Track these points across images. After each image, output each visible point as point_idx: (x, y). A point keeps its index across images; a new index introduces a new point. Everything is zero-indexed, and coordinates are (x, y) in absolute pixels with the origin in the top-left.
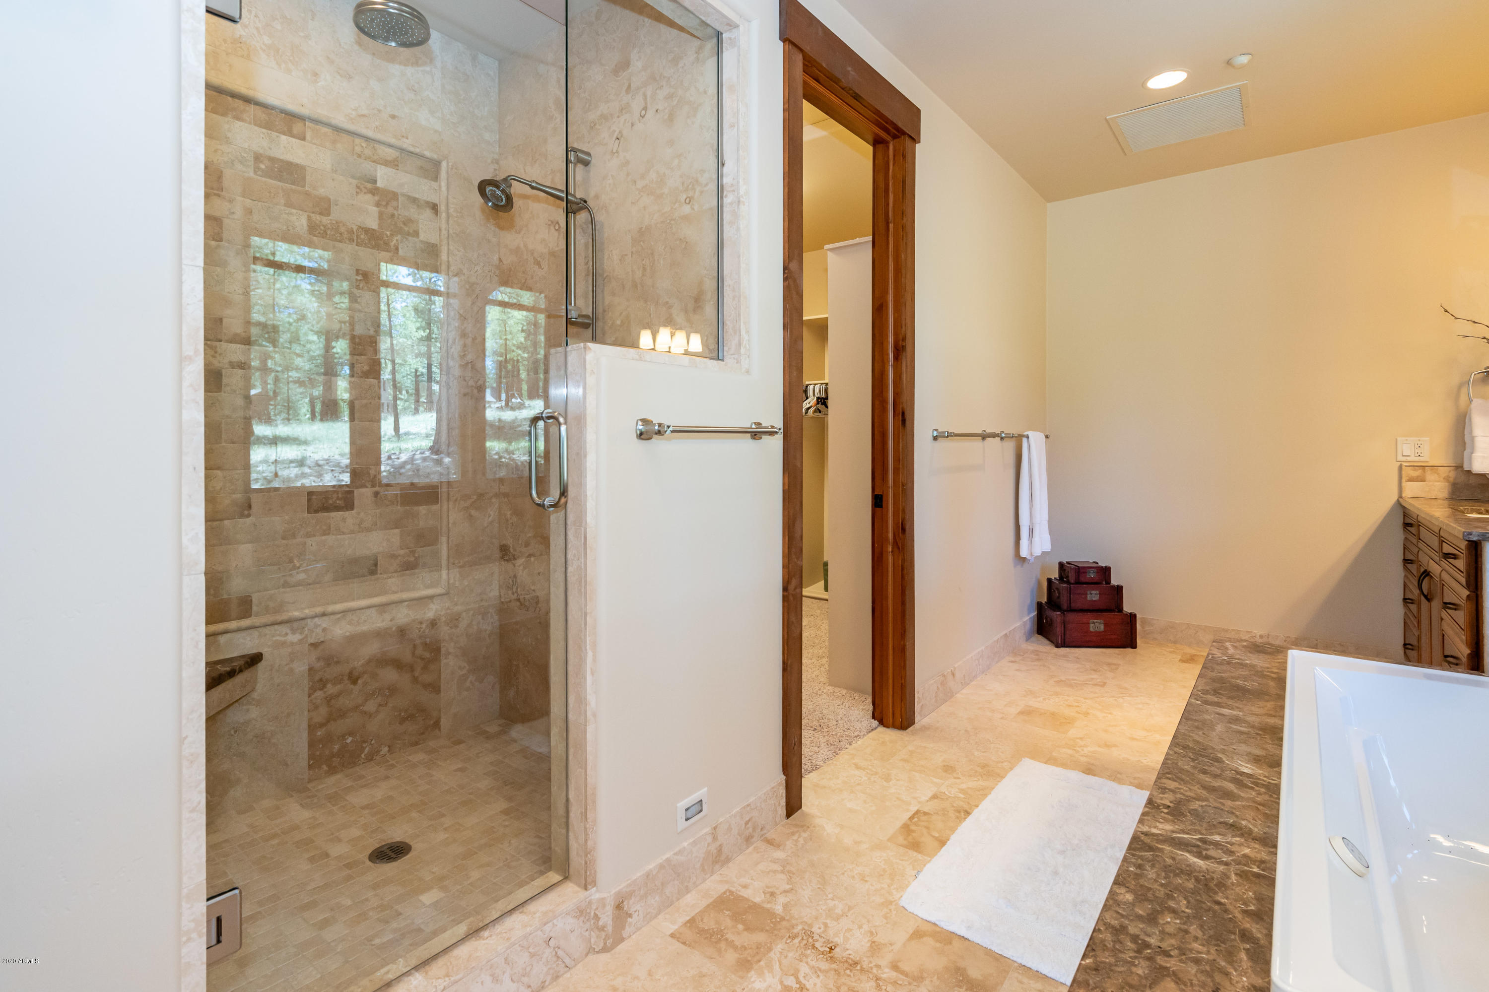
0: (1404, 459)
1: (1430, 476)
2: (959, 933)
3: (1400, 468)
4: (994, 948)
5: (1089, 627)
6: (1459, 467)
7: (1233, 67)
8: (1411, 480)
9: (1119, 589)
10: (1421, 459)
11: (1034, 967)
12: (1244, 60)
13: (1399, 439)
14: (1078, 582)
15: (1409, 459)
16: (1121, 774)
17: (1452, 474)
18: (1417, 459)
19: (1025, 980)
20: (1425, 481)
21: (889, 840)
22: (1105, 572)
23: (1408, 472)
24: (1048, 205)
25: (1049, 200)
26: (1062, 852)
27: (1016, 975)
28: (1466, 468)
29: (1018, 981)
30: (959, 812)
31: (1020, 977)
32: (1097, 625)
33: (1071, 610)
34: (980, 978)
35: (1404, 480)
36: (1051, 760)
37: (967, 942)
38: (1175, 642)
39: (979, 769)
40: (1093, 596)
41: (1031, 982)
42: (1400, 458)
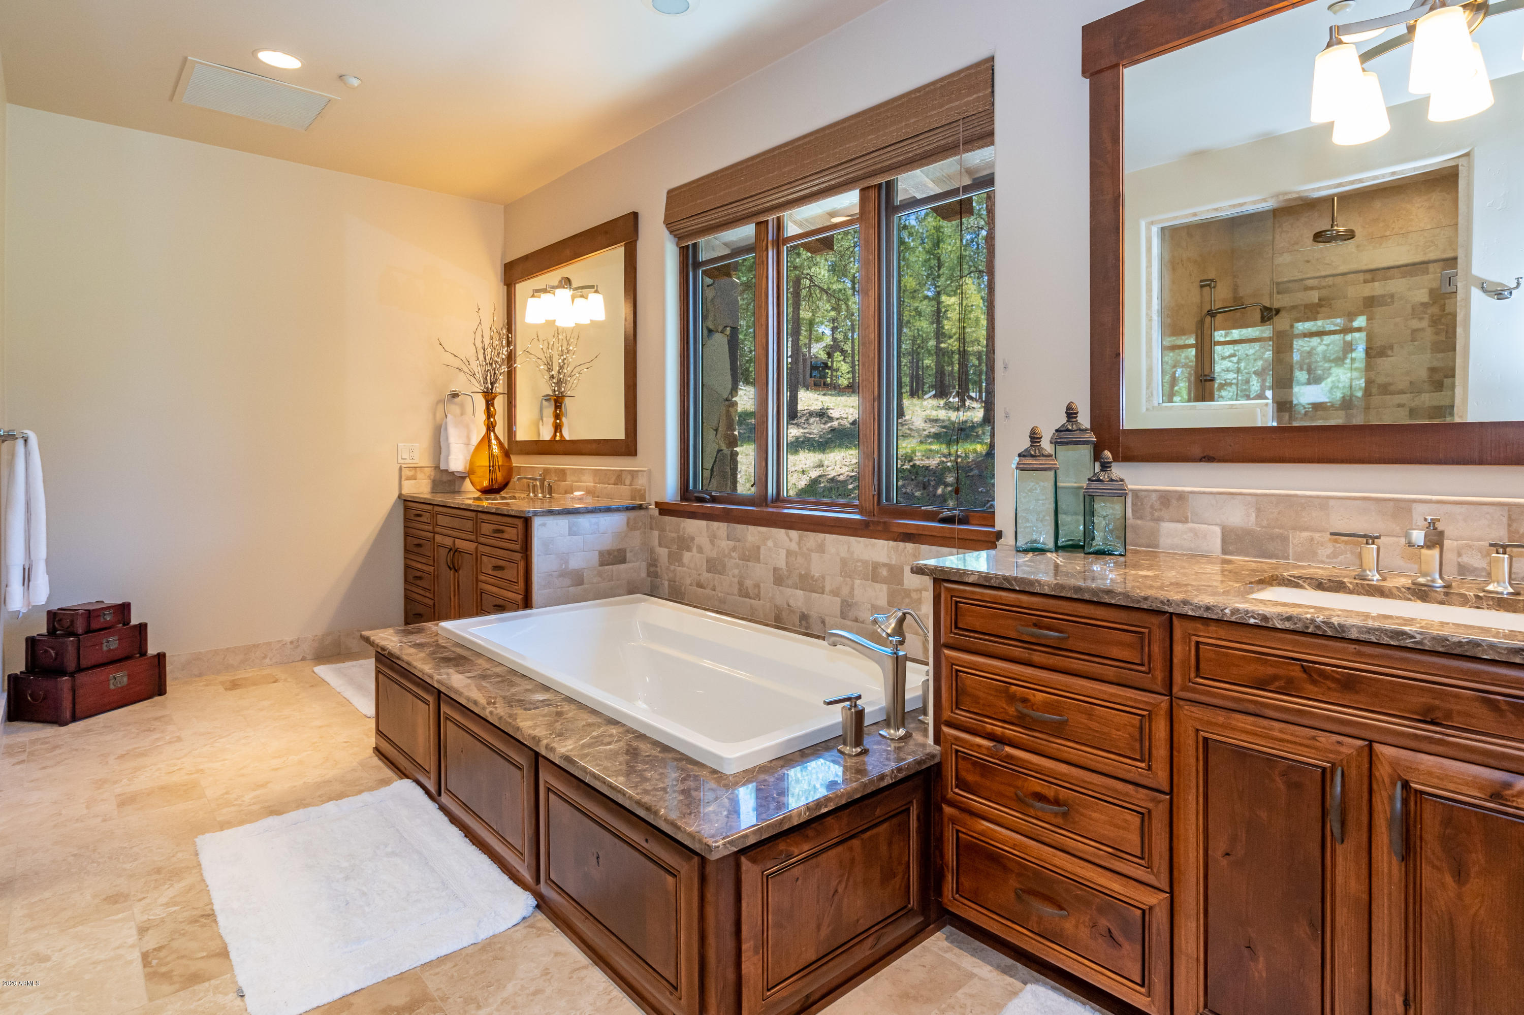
0: (402, 461)
1: (420, 475)
2: (348, 992)
3: (400, 469)
4: (391, 974)
5: (109, 685)
6: (437, 467)
7: (345, 84)
8: (408, 479)
9: (142, 628)
10: (414, 461)
11: (433, 957)
12: (355, 82)
13: (399, 444)
14: (88, 631)
15: (406, 461)
16: (305, 800)
17: (433, 473)
18: (411, 461)
19: (437, 970)
20: (416, 479)
21: (151, 999)
22: (124, 609)
23: (406, 473)
24: (8, 105)
25: (10, 101)
26: (347, 878)
27: (427, 974)
28: (442, 467)
29: (434, 975)
30: (197, 921)
31: (431, 972)
32: (119, 678)
33: (80, 669)
34: (408, 999)
35: (403, 479)
36: (224, 826)
37: (363, 991)
38: (200, 675)
39: (155, 877)
40: (111, 643)
41: (443, 967)
42: (401, 461)
